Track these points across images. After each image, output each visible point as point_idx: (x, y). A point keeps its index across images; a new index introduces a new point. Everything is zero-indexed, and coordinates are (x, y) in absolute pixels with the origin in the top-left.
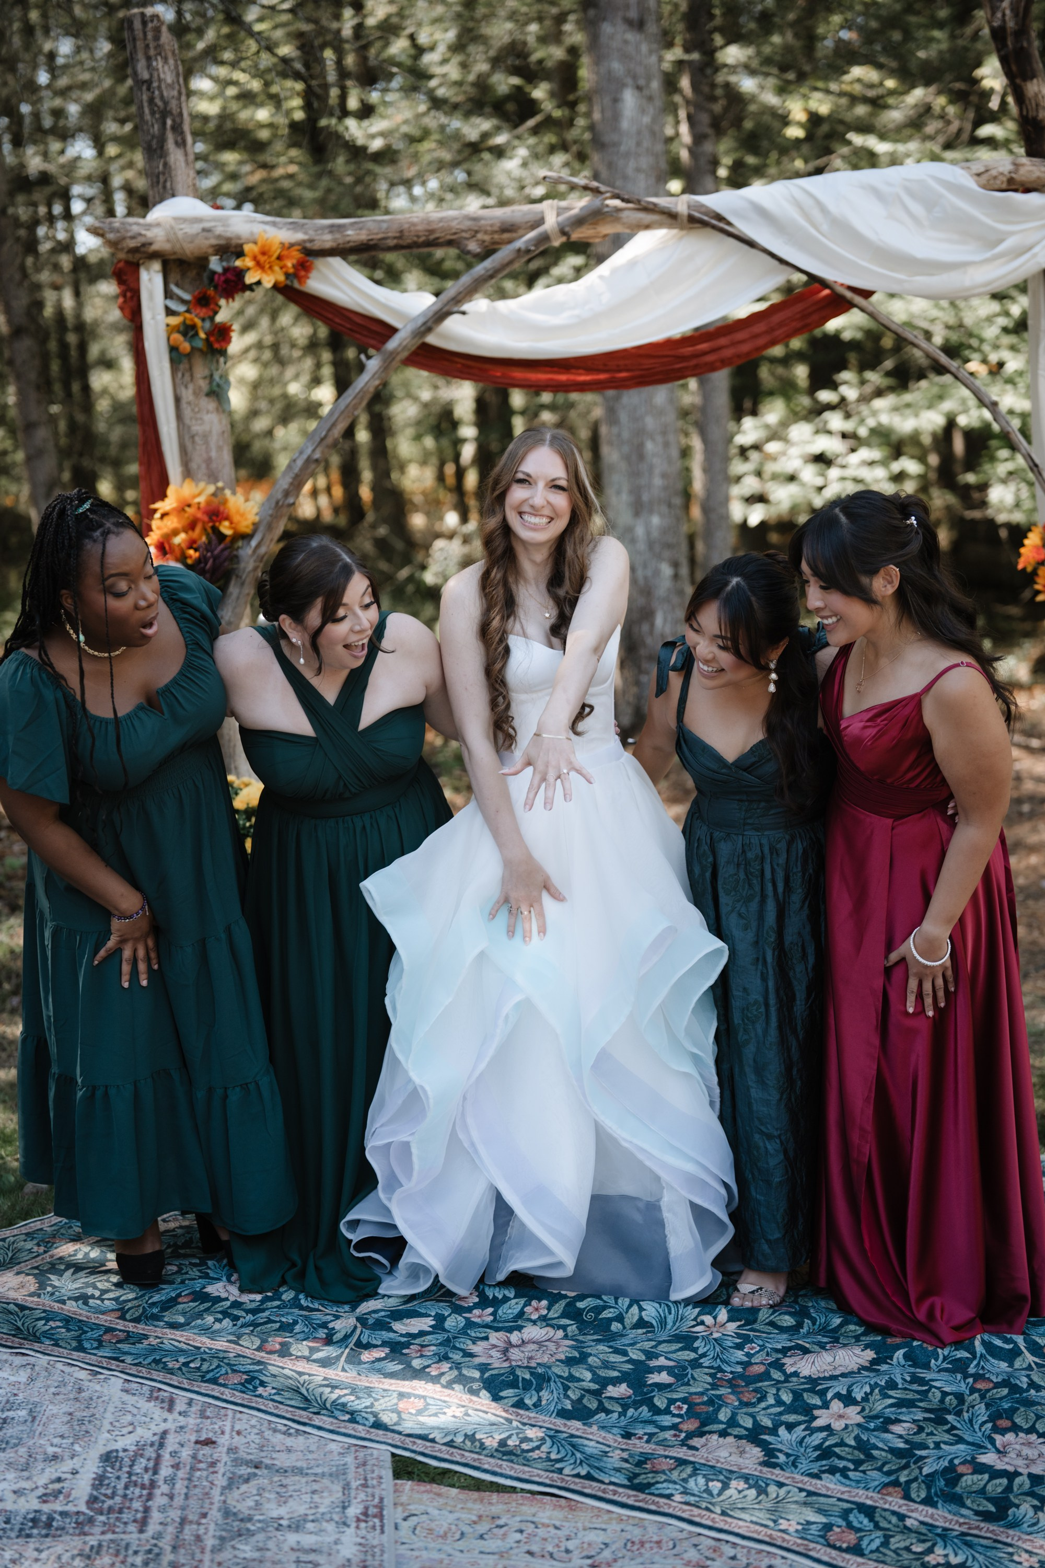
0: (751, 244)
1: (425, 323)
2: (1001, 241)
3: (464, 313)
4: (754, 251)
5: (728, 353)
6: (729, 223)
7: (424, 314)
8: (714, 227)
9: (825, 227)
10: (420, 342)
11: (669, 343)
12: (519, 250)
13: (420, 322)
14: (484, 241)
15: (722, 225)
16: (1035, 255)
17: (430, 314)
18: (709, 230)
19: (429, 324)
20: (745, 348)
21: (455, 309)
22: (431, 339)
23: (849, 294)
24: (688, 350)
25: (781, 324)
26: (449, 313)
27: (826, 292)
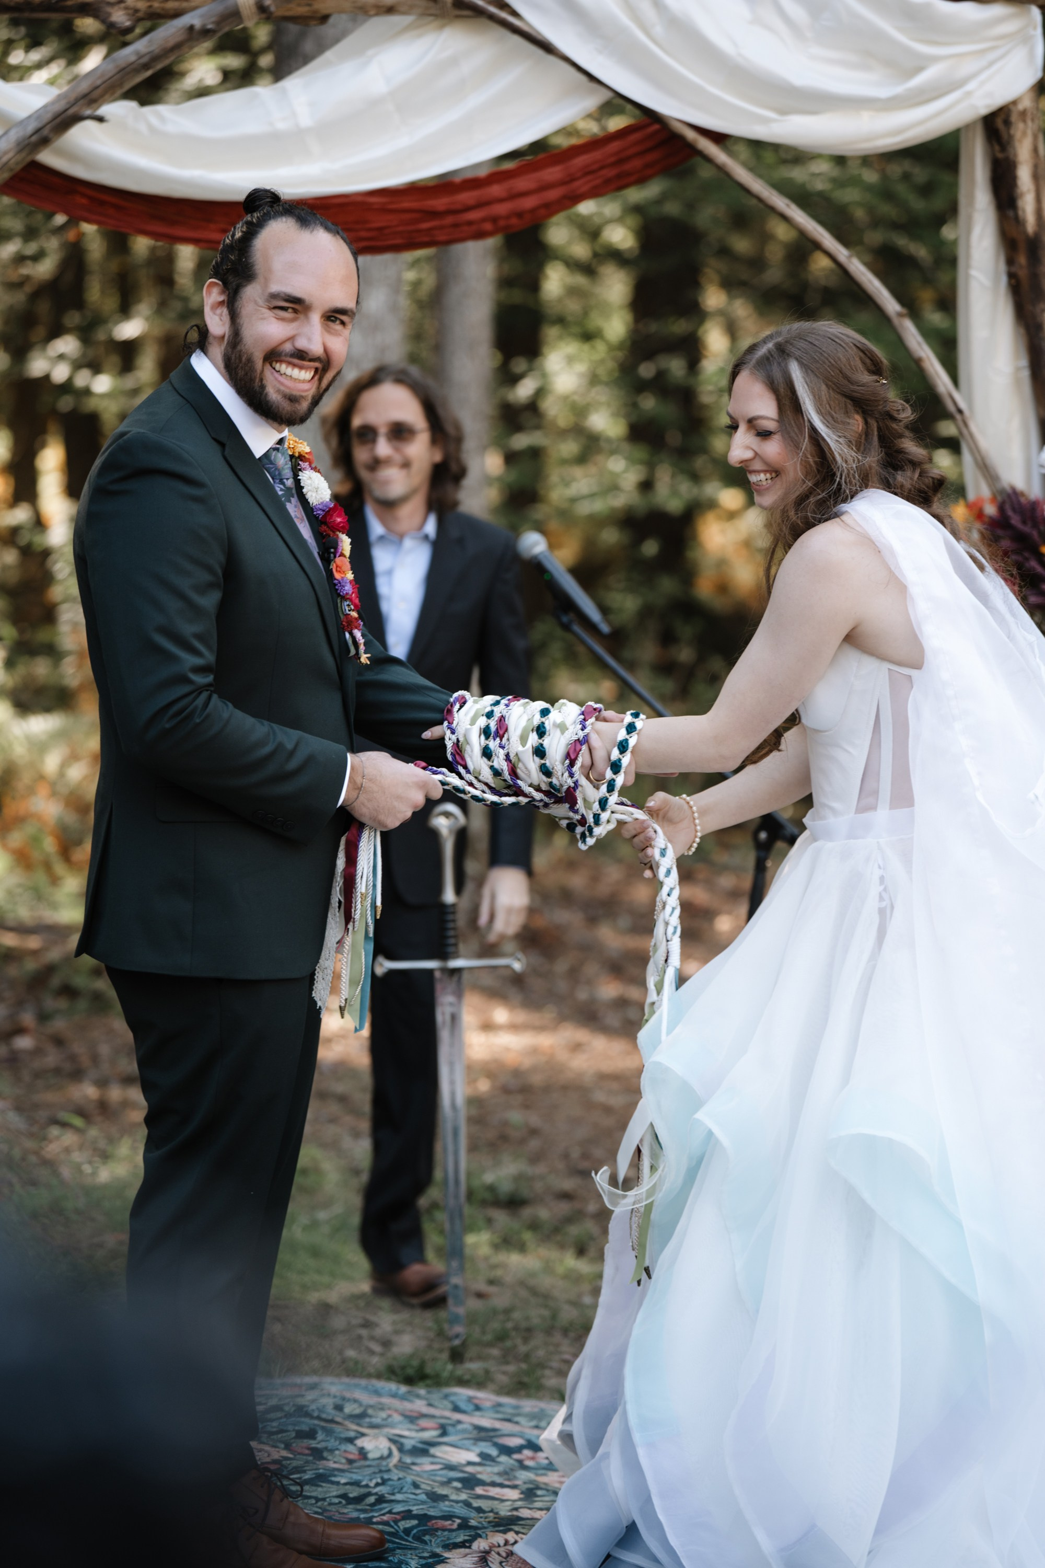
0: (546, 47)
1: (38, 131)
2: (919, 69)
3: (101, 119)
4: (551, 59)
5: (501, 209)
6: (515, 14)
7: (37, 114)
8: (492, 18)
9: (658, 30)
10: (29, 159)
11: (414, 190)
12: (191, 28)
13: (31, 128)
14: (136, 11)
15: (504, 15)
16: (969, 94)
17: (48, 116)
18: (484, 21)
19: (45, 132)
20: (529, 203)
21: (88, 112)
22: (47, 157)
23: (690, 135)
24: (440, 203)
25: (588, 172)
26: (77, 119)
27: (656, 127)
